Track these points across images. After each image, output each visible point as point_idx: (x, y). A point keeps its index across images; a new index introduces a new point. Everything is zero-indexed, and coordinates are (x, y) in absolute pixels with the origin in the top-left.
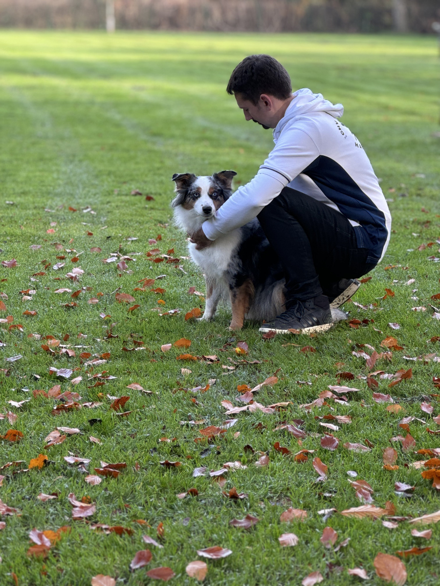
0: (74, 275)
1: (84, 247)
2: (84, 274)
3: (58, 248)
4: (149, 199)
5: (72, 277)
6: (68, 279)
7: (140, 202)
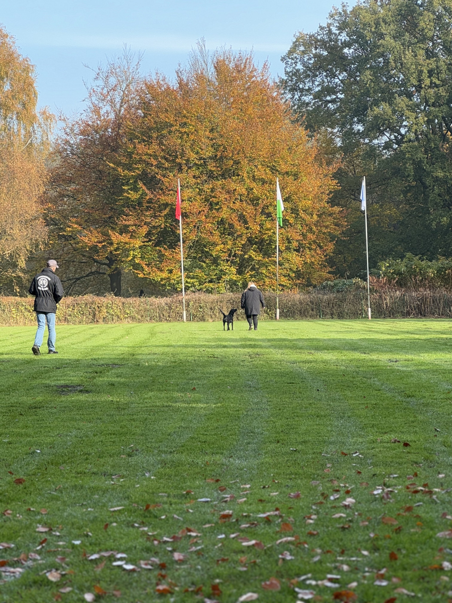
0: (347, 504)
1: (355, 482)
2: (355, 503)
3: (333, 483)
4: (406, 445)
5: (346, 506)
6: (343, 507)
7: (399, 448)
